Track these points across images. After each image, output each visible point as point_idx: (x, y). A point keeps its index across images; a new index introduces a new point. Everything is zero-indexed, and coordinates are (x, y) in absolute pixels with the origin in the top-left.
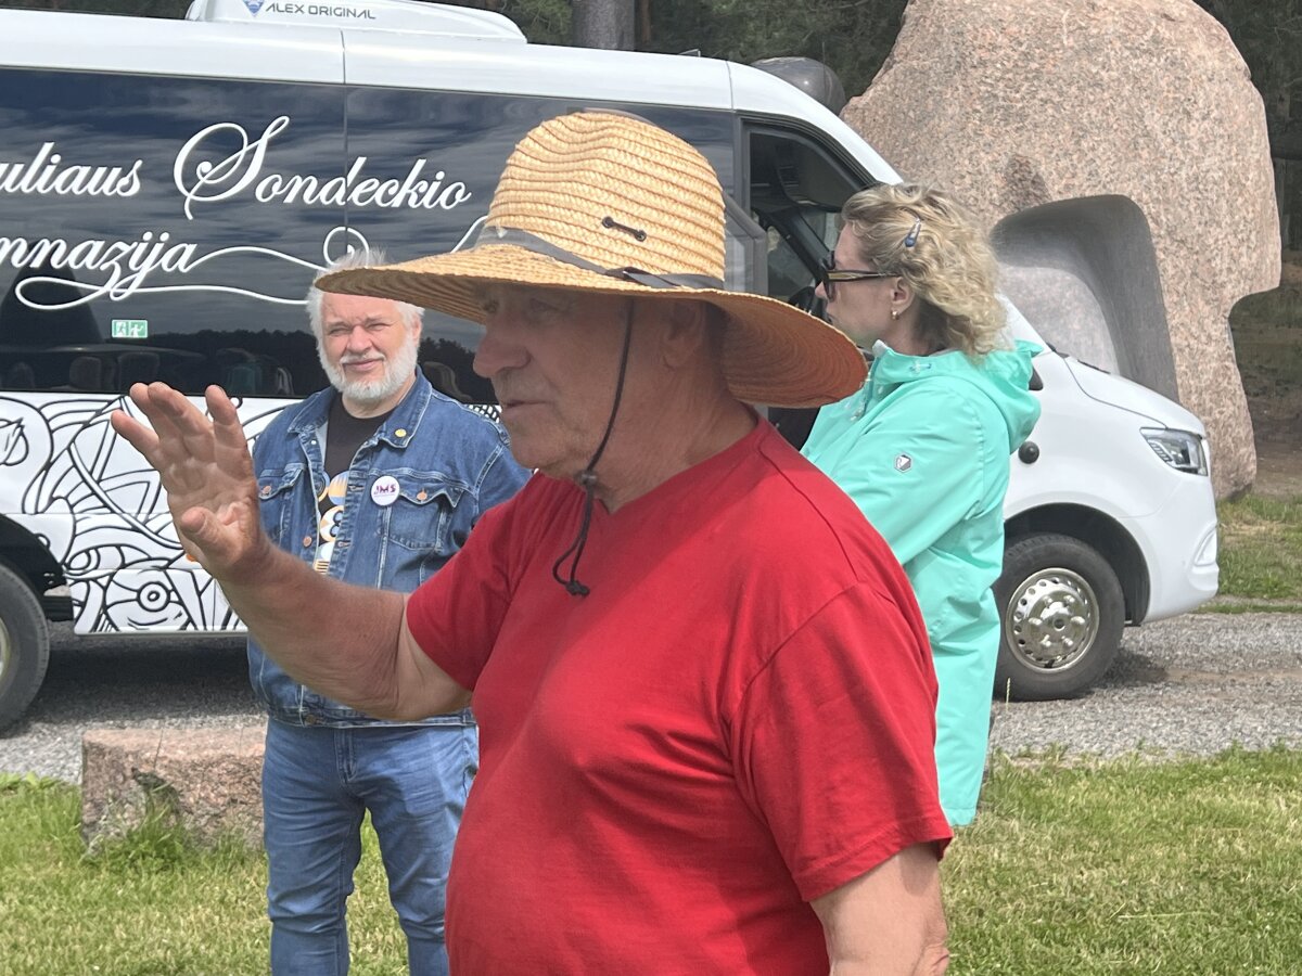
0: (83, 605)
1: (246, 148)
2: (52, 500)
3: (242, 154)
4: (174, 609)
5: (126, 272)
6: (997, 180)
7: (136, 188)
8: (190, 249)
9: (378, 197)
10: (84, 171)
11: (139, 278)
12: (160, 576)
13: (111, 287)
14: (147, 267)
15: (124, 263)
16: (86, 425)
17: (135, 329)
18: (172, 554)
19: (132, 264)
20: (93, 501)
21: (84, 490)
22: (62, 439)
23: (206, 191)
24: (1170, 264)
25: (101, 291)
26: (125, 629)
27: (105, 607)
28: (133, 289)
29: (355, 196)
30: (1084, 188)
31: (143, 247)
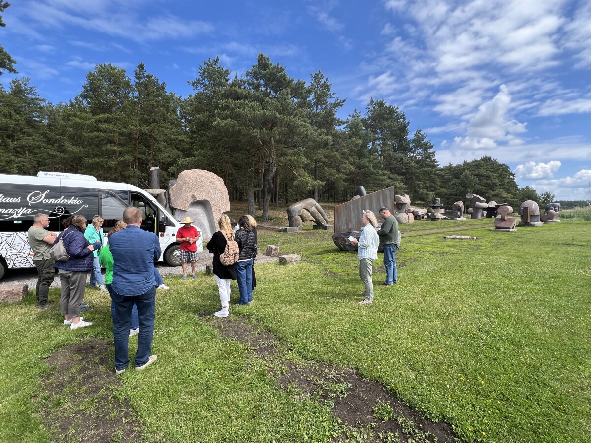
0: (9, 264)
1: (41, 195)
2: (2, 248)
3: (40, 196)
4: (28, 264)
5: (17, 213)
6: (190, 198)
7: (19, 201)
8: (30, 210)
9: (66, 202)
10: (9, 198)
11: (20, 214)
12: (25, 259)
13: (14, 216)
14: (21, 213)
15: (17, 212)
16: (9, 237)
17: (20, 222)
18: (27, 255)
19: (18, 212)
20: (11, 248)
21: (9, 246)
22: (4, 239)
23: (33, 201)
24: (213, 208)
25: (12, 216)
26: (19, 267)
27: (14, 264)
28: (19, 216)
29: (61, 202)
30: (202, 199)
31: (20, 210)
